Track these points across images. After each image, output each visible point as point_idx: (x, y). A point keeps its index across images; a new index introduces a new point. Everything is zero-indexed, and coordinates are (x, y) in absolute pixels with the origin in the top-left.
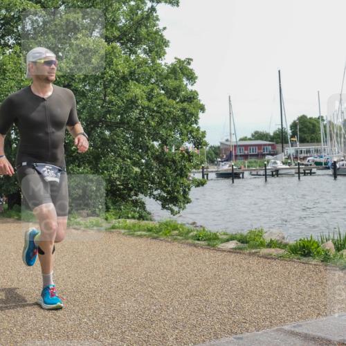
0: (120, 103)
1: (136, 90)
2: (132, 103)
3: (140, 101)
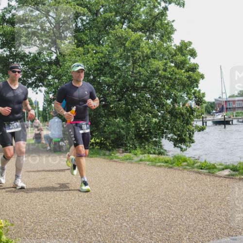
0: (145, 73)
3: (160, 72)
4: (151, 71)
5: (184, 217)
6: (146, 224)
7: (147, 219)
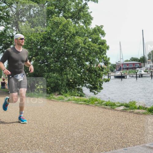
0: (71, 45)
1: (79, 39)
2: (77, 45)
3: (80, 45)
4: (75, 44)
5: (95, 136)
6: (71, 140)
7: (72, 137)
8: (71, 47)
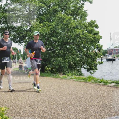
0: (73, 35)
4: (76, 34)
5: (92, 106)
6: (73, 110)
7: (74, 107)
8: (73, 37)
